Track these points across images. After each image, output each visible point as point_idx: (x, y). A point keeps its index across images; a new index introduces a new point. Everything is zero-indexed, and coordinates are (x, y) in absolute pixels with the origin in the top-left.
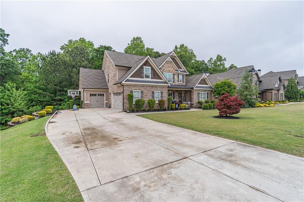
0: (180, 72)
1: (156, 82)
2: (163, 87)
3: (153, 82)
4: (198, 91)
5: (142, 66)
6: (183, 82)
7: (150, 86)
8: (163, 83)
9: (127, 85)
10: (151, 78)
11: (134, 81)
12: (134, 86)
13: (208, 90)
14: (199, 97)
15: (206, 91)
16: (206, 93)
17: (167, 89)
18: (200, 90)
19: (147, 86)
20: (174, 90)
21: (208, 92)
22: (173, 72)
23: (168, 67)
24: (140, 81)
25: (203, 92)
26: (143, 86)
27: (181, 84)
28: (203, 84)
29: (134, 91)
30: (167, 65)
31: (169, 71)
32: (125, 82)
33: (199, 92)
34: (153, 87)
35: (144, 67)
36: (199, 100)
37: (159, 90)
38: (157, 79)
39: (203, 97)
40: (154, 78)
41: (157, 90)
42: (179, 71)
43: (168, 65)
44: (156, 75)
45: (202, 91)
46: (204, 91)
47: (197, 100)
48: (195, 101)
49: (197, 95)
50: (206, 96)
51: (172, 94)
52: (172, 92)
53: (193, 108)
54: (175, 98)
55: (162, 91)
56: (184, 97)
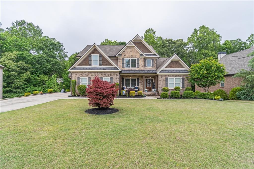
0: (145, 56)
1: (103, 69)
2: (114, 73)
3: (101, 69)
4: (166, 75)
5: (90, 54)
6: (153, 66)
7: (98, 73)
8: (112, 68)
9: (75, 73)
10: (100, 65)
11: (81, 68)
12: (81, 73)
13: (184, 75)
14: (167, 83)
15: (180, 76)
17: (118, 75)
18: (169, 75)
19: (94, 73)
20: (139, 76)
21: (183, 77)
22: (136, 57)
23: (130, 52)
24: (86, 69)
25: (175, 78)
26: (90, 73)
27: (150, 69)
28: (175, 68)
29: (81, 77)
30: (129, 51)
31: (132, 56)
32: (71, 69)
34: (101, 73)
35: (92, 55)
37: (108, 76)
38: (106, 65)
40: (102, 65)
41: (105, 76)
42: (143, 55)
43: (131, 50)
44: (105, 61)
45: (173, 76)
46: (176, 76)
47: (165, 86)
48: (160, 88)
49: (164, 81)
50: (181, 82)
51: (136, 80)
52: (136, 78)
53: (157, 96)
54: (140, 84)
55: (112, 77)
56: (154, 83)
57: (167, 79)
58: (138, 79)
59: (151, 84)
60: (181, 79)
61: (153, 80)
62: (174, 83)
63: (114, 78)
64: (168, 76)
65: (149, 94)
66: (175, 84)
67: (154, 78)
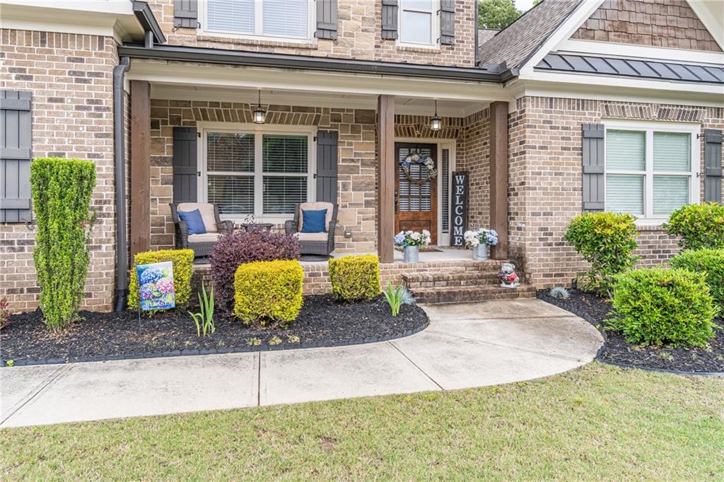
4: (582, 104)
6: (447, 38)
14: (593, 175)
15: (691, 117)
16: (695, 130)
18: (612, 101)
20: (336, 116)
21: (710, 121)
25: (650, 128)
28: (654, 40)
33: (592, 116)
36: (592, 203)
39: (650, 172)
45: (641, 114)
46: (664, 114)
47: (578, 204)
48: (539, 220)
49: (573, 156)
50: (697, 166)
51: (312, 148)
52: (309, 131)
53: (513, 295)
54: (345, 187)
55: (24, 86)
56: (460, 179)
57: (592, 136)
58: (329, 141)
59: (434, 189)
60: (696, 145)
61: (445, 152)
62: (642, 177)
63: (40, 97)
64: (600, 111)
65: (436, 280)
66: (649, 182)
67: (454, 142)
